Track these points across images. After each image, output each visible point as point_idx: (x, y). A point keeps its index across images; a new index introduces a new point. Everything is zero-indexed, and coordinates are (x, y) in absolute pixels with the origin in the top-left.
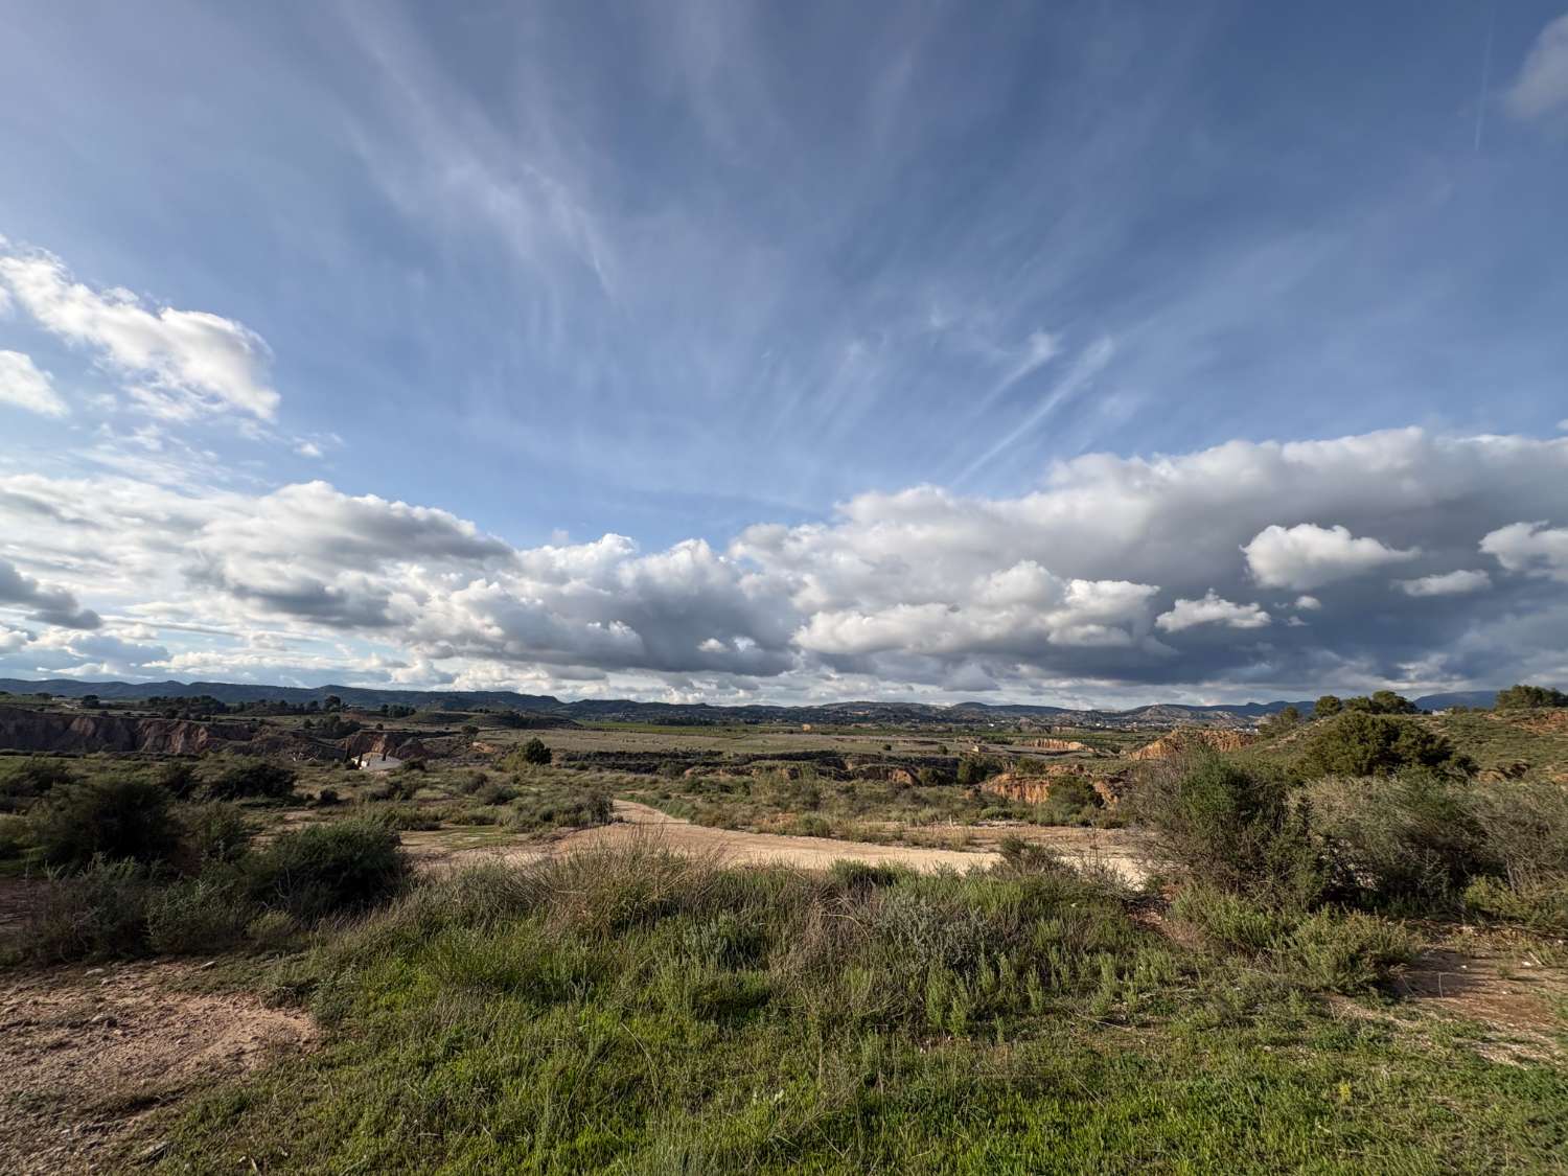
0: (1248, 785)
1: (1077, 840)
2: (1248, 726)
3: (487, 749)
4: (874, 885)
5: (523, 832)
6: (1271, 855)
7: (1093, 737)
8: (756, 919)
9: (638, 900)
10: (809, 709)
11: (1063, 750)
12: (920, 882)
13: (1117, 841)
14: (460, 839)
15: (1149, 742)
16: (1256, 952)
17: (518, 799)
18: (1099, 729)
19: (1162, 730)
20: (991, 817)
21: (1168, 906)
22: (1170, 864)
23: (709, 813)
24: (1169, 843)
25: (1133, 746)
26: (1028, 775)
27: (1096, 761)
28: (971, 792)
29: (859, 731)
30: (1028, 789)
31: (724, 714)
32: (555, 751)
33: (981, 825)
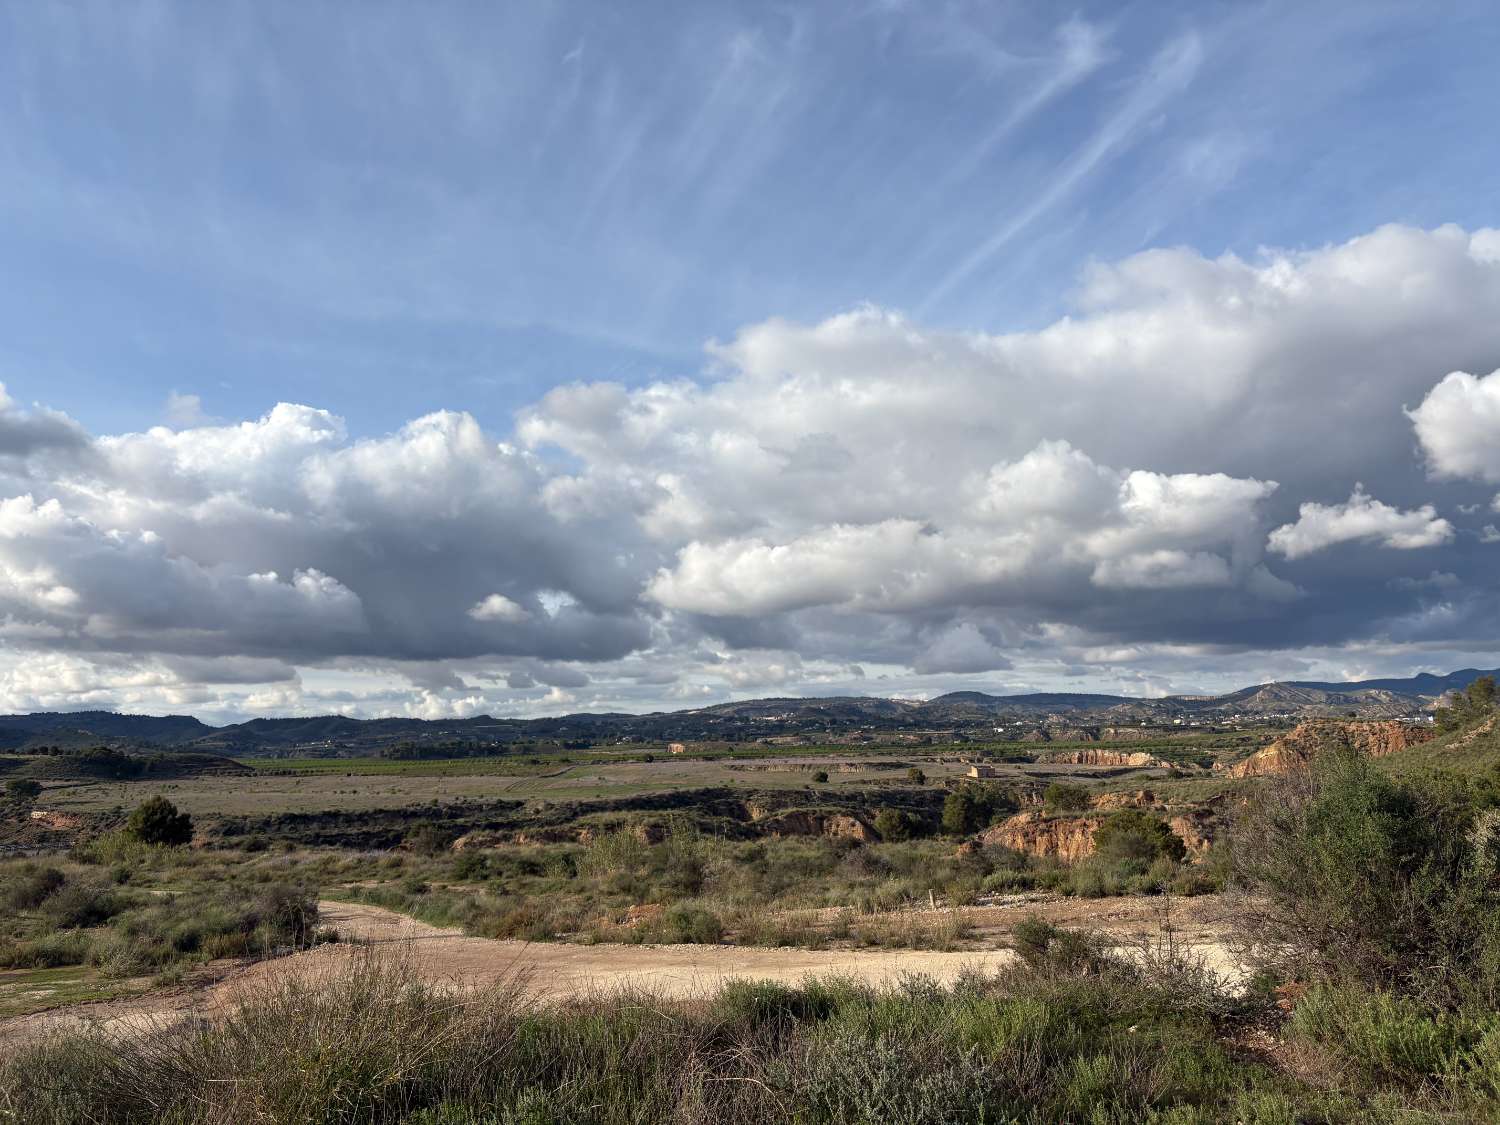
0: (1411, 811)
1: (1142, 918)
2: (1418, 713)
3: (60, 824)
4: (795, 1021)
5: (140, 973)
6: (1445, 923)
7: (1169, 743)
8: (587, 1097)
9: (363, 1083)
10: (682, 716)
11: (1118, 766)
12: (874, 1008)
13: (1202, 916)
14: (13, 995)
15: (1259, 746)
16: (1419, 1081)
17: (127, 913)
18: (1179, 728)
19: (1281, 725)
20: (1002, 887)
21: (1285, 1019)
22: (1289, 948)
23: (501, 913)
24: (1287, 916)
25: (1233, 754)
26: (1062, 813)
27: (1174, 784)
28: (965, 848)
29: (770, 751)
30: (1061, 837)
31: (524, 733)
32: (198, 818)
33: (983, 904)
